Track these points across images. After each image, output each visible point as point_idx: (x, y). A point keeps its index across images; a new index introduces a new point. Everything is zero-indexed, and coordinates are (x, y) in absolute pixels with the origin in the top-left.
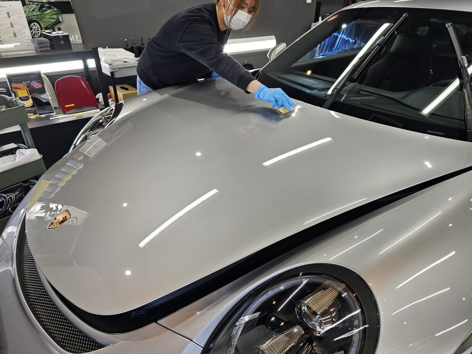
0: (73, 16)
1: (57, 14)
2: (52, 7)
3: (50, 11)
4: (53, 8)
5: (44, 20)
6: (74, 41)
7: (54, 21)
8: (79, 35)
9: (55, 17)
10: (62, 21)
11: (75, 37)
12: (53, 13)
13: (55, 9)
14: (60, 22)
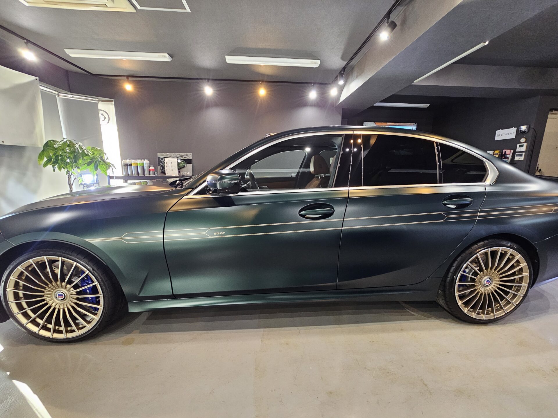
0: (191, 165)
5: (179, 165)
7: (183, 166)
8: (191, 172)
9: (184, 165)
13: (185, 162)
14: (185, 167)
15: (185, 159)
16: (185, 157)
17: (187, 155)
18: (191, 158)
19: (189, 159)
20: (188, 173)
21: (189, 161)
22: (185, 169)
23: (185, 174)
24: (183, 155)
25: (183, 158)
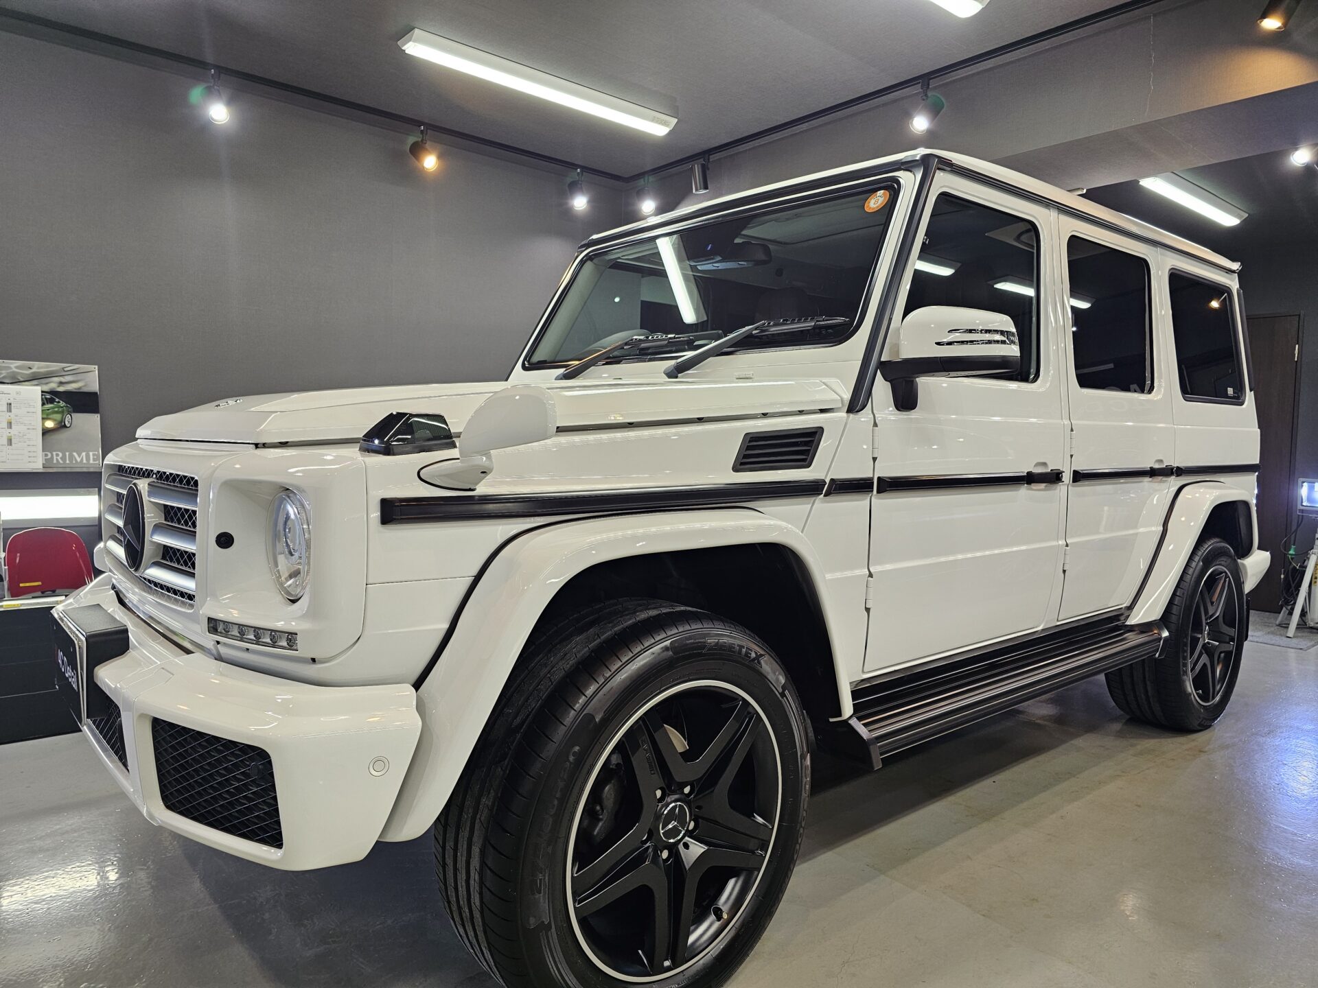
0: (96, 418)
1: (62, 412)
2: (57, 400)
3: (52, 405)
4: (59, 402)
6: (85, 461)
8: (98, 452)
9: (58, 417)
10: (68, 426)
11: (88, 457)
12: (56, 409)
13: (62, 404)
14: (65, 426)
15: (61, 389)
16: (62, 379)
17: (74, 373)
18: (95, 387)
19: (86, 390)
20: (84, 454)
21: (83, 402)
22: (63, 435)
23: (63, 458)
24: (52, 372)
25: (53, 385)
